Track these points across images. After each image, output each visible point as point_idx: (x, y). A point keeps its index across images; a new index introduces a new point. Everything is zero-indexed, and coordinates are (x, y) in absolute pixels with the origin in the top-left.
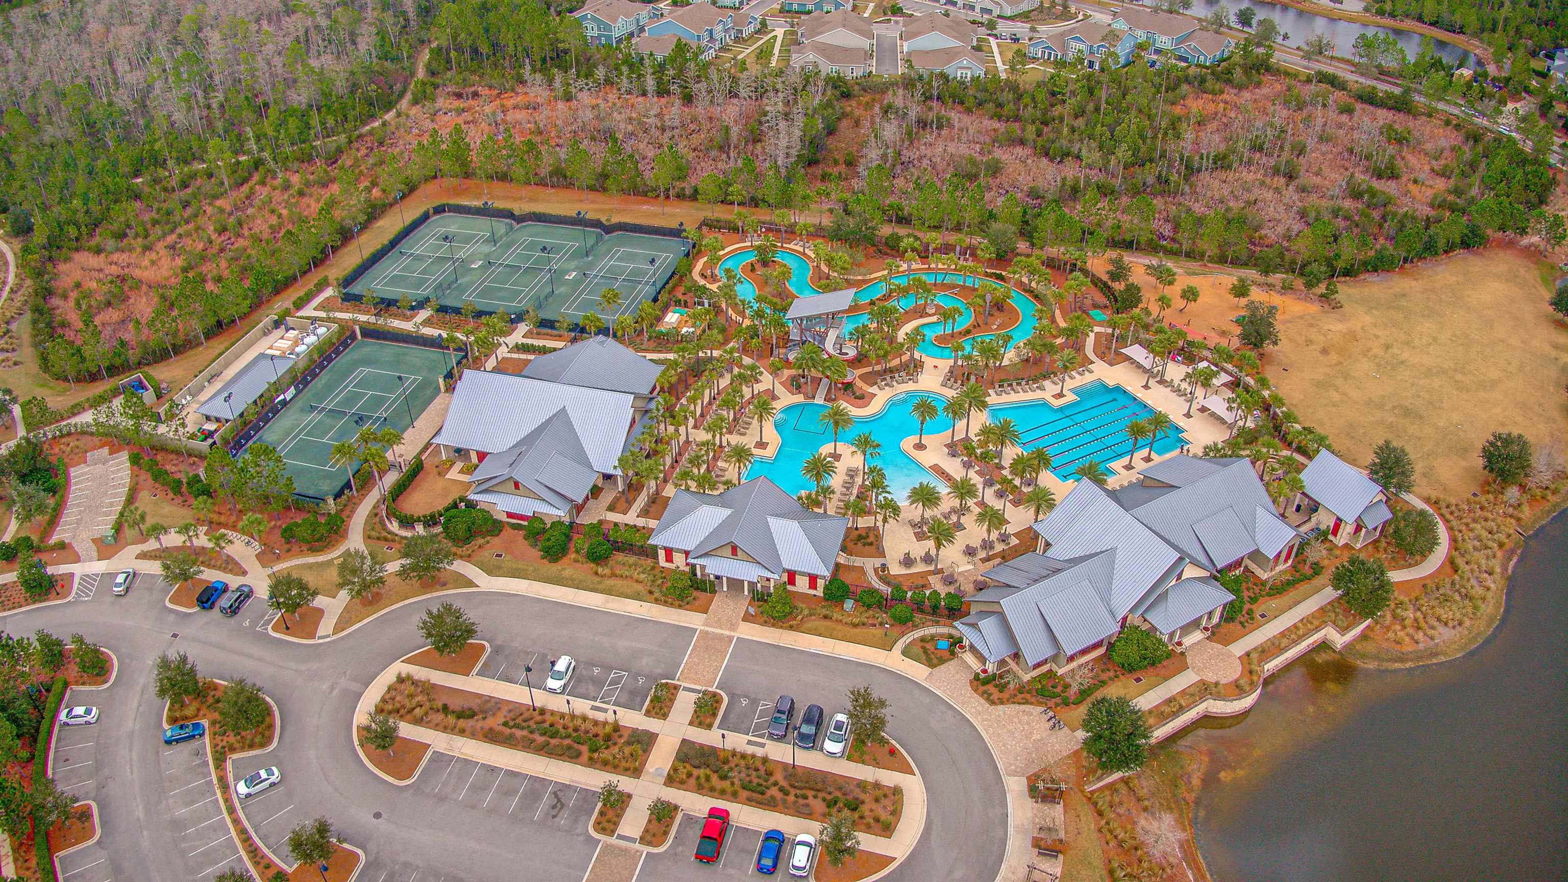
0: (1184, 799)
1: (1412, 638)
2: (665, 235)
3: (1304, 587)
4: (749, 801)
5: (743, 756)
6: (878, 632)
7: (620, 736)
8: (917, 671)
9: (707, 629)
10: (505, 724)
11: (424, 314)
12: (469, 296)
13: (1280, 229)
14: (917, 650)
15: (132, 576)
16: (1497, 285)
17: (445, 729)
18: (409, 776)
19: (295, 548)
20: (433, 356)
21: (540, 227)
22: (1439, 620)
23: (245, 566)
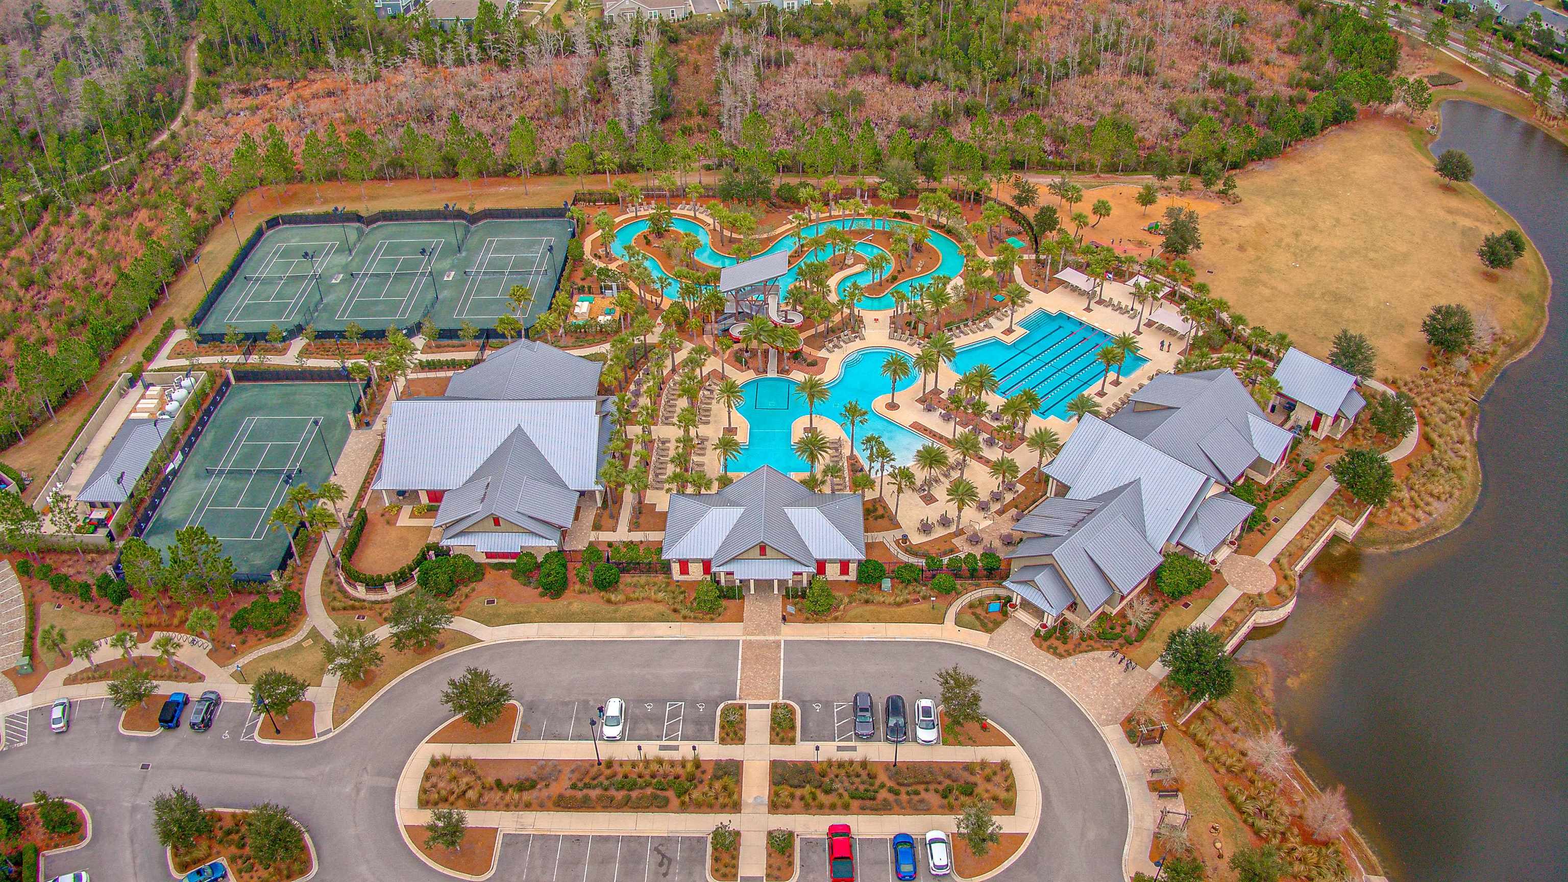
0: (1264, 713)
1: (1413, 517)
2: (537, 217)
3: (1303, 486)
4: (863, 810)
5: (841, 765)
6: (925, 606)
7: (704, 772)
8: (977, 639)
9: (749, 638)
10: (574, 787)
11: (298, 344)
12: (342, 315)
13: (1155, 130)
14: (969, 618)
15: (69, 707)
16: (1377, 157)
17: (507, 807)
18: (487, 868)
19: (252, 639)
20: (326, 390)
21: (392, 227)
22: (1432, 495)
23: (201, 671)
